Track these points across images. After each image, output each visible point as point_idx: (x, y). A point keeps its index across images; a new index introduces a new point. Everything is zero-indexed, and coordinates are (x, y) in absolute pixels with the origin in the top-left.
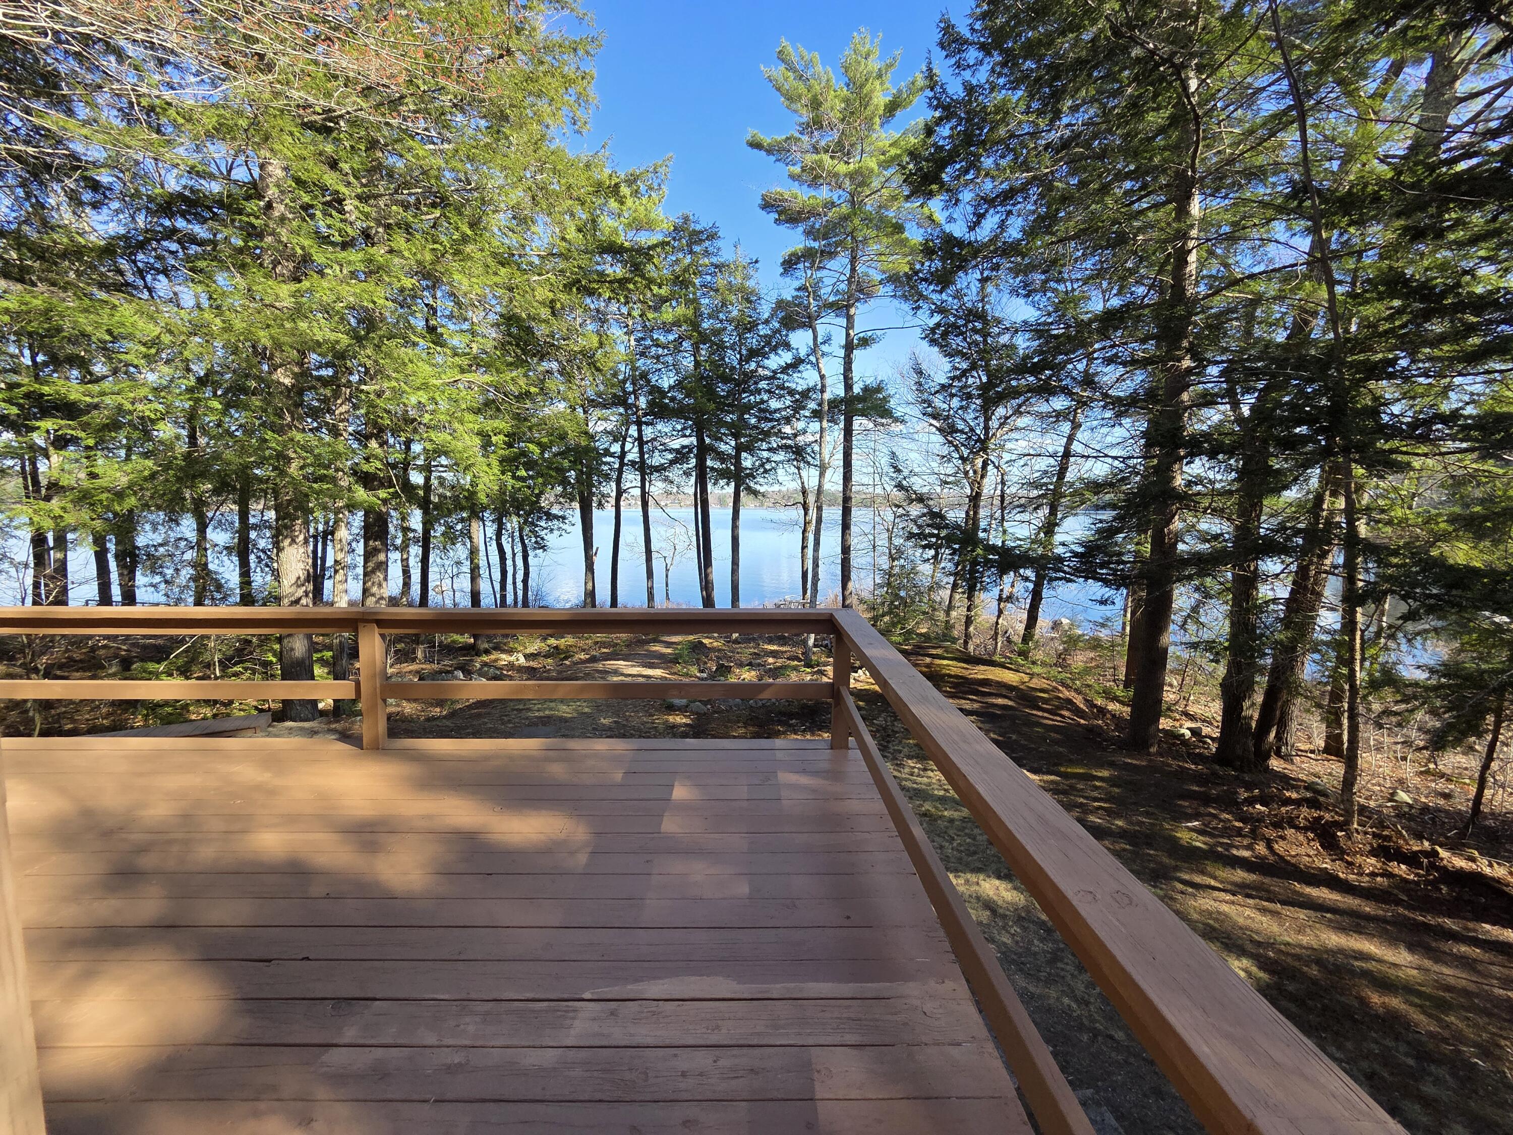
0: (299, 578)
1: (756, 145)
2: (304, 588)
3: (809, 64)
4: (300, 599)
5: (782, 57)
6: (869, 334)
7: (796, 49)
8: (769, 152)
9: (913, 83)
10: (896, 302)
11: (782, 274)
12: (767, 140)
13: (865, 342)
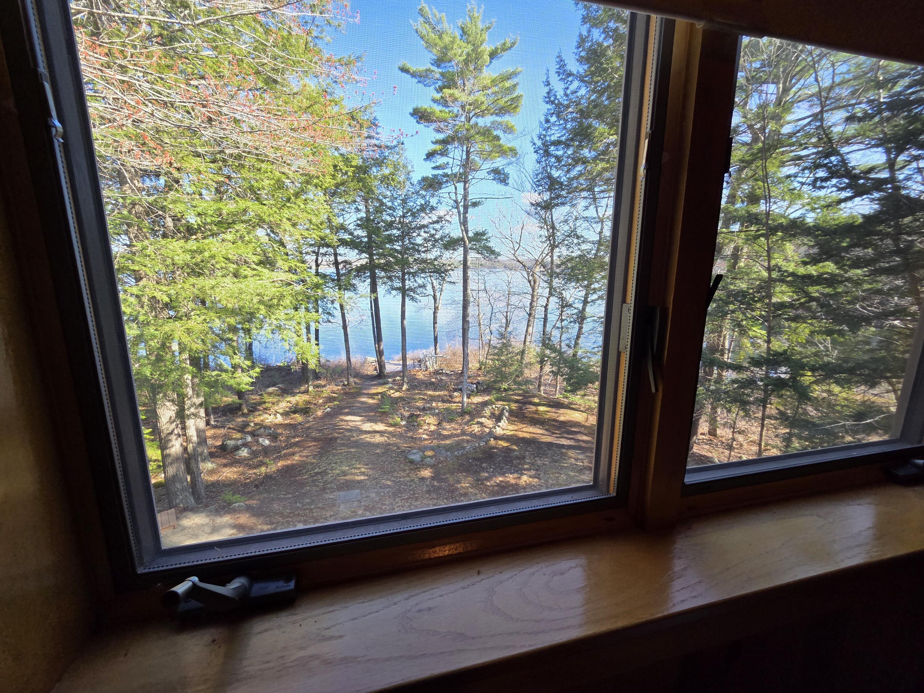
0: (171, 417)
1: (404, 70)
2: (175, 423)
3: (439, 21)
4: (174, 430)
5: (421, 12)
6: (478, 200)
7: (431, 9)
8: (413, 75)
9: (504, 44)
10: (494, 182)
11: (424, 159)
12: (413, 68)
13: (475, 204)
